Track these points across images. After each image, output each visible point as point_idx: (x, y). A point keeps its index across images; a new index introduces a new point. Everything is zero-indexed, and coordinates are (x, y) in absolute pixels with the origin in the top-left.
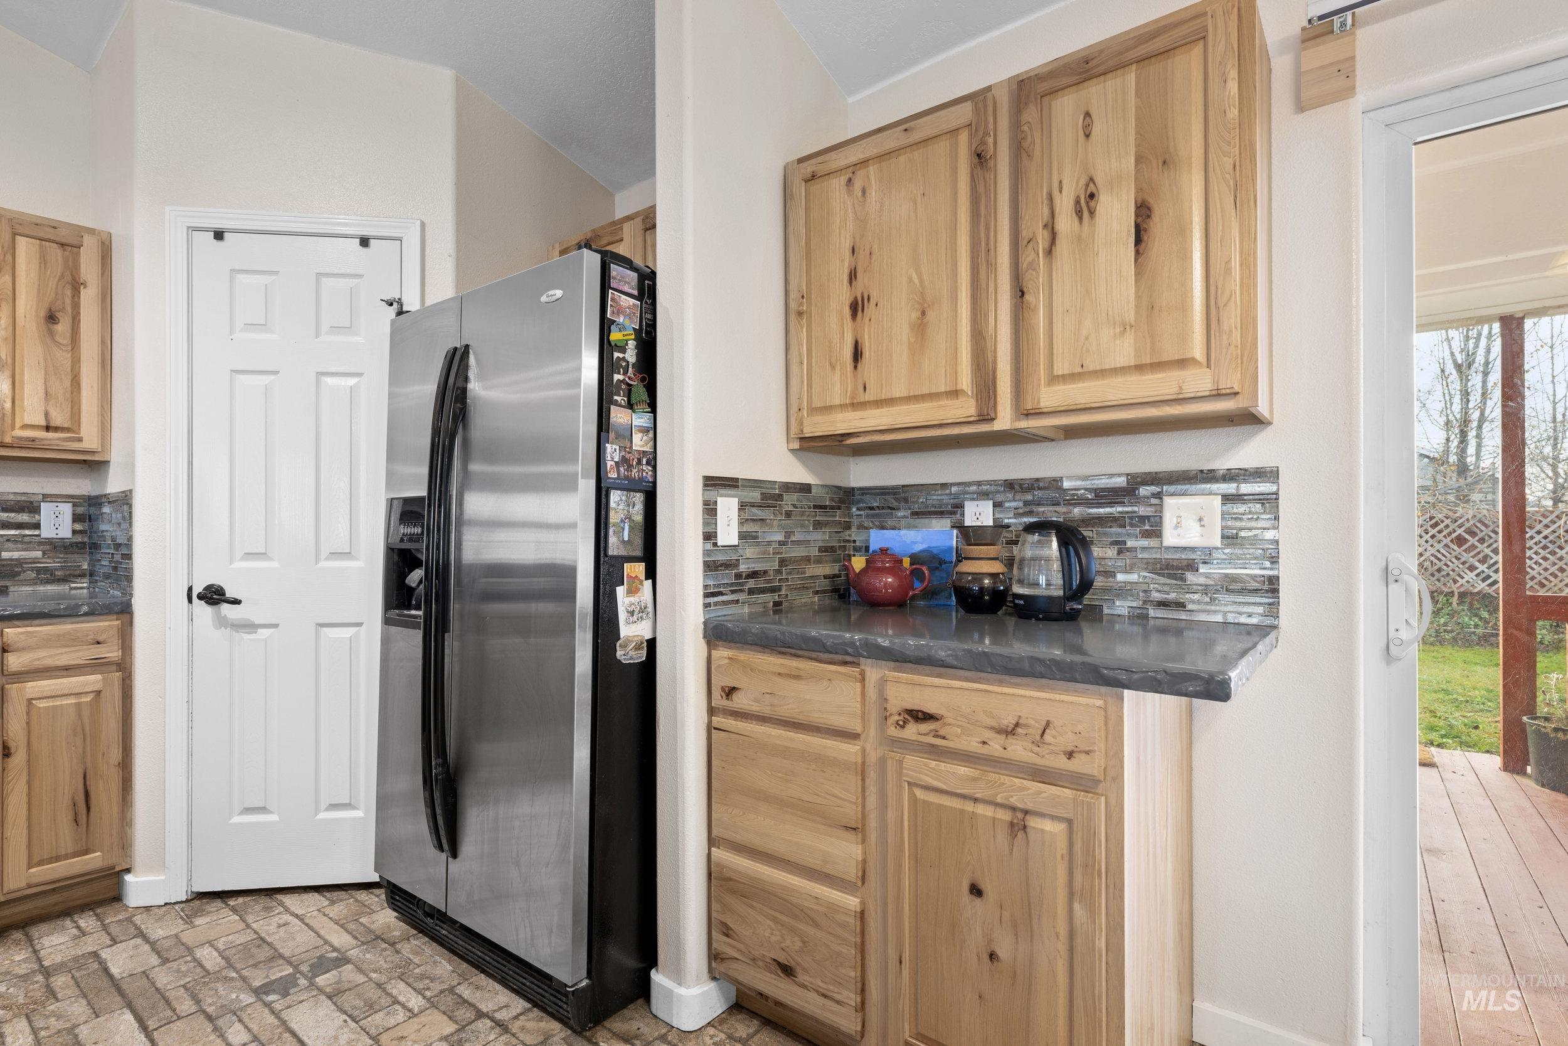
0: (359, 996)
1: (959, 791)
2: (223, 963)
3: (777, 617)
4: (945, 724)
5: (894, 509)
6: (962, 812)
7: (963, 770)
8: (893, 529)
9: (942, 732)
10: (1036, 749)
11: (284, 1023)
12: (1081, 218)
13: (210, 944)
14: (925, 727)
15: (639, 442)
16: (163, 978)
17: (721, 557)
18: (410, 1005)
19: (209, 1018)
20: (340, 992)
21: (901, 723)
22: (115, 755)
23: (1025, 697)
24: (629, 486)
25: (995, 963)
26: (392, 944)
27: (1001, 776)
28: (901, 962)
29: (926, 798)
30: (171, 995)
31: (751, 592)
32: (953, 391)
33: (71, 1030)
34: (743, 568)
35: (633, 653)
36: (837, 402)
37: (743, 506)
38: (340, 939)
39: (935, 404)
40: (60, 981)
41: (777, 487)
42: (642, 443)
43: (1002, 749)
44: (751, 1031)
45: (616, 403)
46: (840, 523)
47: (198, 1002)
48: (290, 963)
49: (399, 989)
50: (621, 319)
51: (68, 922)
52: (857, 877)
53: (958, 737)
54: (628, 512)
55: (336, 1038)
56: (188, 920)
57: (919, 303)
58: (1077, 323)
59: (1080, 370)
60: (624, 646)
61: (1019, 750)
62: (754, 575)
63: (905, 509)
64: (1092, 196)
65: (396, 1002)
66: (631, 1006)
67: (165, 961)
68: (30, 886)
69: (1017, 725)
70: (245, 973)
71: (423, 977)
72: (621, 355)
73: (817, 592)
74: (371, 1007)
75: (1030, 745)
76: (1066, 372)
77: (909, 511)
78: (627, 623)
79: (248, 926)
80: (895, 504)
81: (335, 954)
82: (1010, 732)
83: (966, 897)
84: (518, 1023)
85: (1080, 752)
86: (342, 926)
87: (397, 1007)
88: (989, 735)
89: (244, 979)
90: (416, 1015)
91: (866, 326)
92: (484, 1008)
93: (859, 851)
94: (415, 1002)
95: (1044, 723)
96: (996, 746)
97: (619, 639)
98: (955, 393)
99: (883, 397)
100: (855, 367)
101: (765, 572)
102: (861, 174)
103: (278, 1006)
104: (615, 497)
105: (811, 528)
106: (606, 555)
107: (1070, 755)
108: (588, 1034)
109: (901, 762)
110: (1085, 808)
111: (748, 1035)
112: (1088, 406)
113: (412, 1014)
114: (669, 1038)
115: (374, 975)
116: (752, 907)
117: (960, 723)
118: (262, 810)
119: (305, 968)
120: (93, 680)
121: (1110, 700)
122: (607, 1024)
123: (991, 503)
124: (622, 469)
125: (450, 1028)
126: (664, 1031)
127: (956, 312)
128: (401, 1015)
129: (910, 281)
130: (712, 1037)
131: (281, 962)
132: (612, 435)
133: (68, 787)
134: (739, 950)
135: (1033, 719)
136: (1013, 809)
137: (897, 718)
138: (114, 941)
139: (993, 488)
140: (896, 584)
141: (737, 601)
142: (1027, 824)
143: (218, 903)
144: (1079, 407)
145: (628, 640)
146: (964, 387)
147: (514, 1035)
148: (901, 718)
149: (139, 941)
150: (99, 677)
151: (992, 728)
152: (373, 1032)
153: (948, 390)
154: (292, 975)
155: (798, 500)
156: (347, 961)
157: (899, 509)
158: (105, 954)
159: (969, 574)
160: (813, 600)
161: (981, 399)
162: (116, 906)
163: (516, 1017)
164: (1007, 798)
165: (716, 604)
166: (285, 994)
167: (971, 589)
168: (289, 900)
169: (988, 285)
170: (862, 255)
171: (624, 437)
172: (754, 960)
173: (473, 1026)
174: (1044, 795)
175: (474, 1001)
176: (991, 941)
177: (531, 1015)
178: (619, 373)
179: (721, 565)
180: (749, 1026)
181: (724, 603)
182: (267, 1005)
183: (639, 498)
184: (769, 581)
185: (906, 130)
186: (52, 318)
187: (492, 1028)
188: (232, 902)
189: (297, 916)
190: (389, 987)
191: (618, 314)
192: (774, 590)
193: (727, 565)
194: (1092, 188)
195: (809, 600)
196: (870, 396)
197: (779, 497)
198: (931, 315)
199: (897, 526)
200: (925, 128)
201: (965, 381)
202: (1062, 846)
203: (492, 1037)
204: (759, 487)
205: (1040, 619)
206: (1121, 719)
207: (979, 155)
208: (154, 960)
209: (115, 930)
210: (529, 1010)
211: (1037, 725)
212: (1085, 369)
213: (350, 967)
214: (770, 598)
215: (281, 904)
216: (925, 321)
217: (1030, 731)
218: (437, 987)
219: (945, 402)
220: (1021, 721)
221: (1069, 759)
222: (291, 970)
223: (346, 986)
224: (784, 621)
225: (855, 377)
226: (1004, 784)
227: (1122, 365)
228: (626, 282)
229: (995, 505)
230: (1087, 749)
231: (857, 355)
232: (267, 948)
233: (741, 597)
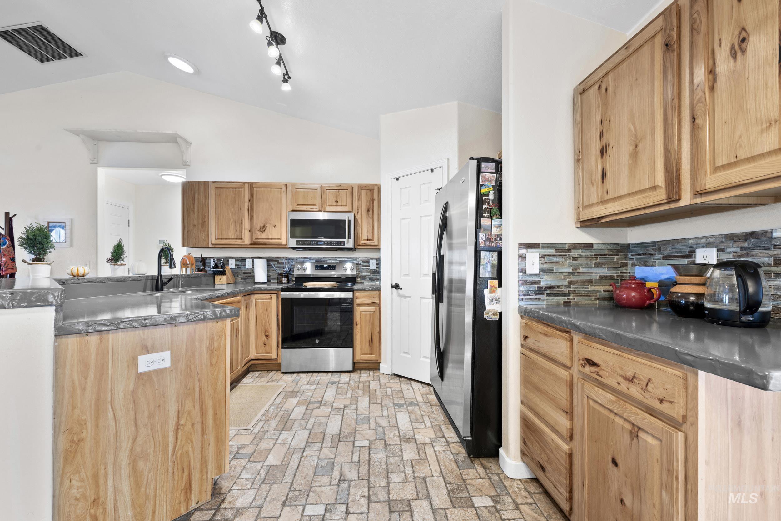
0: (416, 416)
1: (607, 406)
2: (391, 394)
3: (567, 309)
4: (601, 369)
5: (652, 255)
6: (609, 418)
7: (609, 396)
8: (651, 266)
9: (600, 373)
10: (643, 393)
11: (396, 415)
12: (735, 58)
13: (391, 388)
14: (594, 369)
15: (495, 231)
16: (378, 393)
17: (529, 279)
18: (427, 425)
19: (382, 406)
20: (412, 413)
21: (583, 365)
22: (378, 330)
23: (638, 362)
24: (491, 249)
25: (623, 506)
26: (431, 405)
27: (627, 404)
28: (583, 485)
29: (594, 406)
30: (378, 397)
31: (548, 295)
32: (653, 187)
33: (357, 397)
34: (543, 284)
35: (492, 316)
36: (595, 202)
37: (542, 256)
38: (420, 399)
39: (643, 195)
40: (361, 385)
41: (567, 246)
42: (497, 231)
43: (627, 389)
44: (536, 491)
45: (484, 217)
46: (618, 263)
47: (382, 401)
48: (405, 400)
49: (426, 419)
50: (486, 183)
51: (368, 372)
52: (567, 436)
53: (607, 377)
54: (490, 260)
55: (405, 424)
56: (390, 380)
57: (634, 141)
58: (733, 129)
59: (735, 160)
60: (487, 313)
61: (634, 391)
62: (550, 287)
63: (659, 254)
64: (744, 40)
65: (424, 422)
66: (493, 458)
67: (381, 388)
68: (361, 360)
69: (634, 377)
70: (394, 398)
71: (434, 418)
72: (486, 198)
73: (598, 299)
74: (417, 421)
75: (640, 390)
76: (725, 163)
77: (661, 256)
78: (490, 304)
79: (401, 387)
80: (653, 252)
81: (416, 402)
82: (631, 380)
83: (610, 465)
84: (453, 445)
85: (667, 401)
86: (422, 395)
87: (423, 423)
88: (621, 380)
89: (393, 400)
90: (426, 428)
91: (608, 159)
92: (446, 435)
93: (568, 424)
94: (428, 424)
95: (647, 379)
96: (624, 386)
97: (485, 310)
98: (654, 188)
99: (616, 196)
100: (603, 182)
101: (558, 287)
102: (605, 80)
103: (396, 410)
104: (483, 254)
105: (593, 266)
106: (479, 277)
107: (661, 401)
108: (473, 459)
109: (583, 384)
110: (668, 436)
111: (534, 492)
112: (741, 183)
113: (426, 427)
114: (500, 476)
115: (422, 412)
116: (532, 435)
117: (607, 370)
118: (407, 353)
119: (407, 403)
120: (373, 308)
121: (689, 375)
122: (481, 459)
123: (715, 250)
124: (487, 243)
125: (434, 436)
126: (500, 472)
127: (654, 141)
128: (423, 426)
129: (629, 130)
130: (517, 484)
131: (403, 399)
132: (482, 230)
133: (368, 336)
134: (528, 452)
135: (642, 375)
136: (634, 425)
137: (582, 362)
138: (374, 380)
139: (718, 240)
140: (638, 296)
141: (539, 299)
142: (638, 434)
143: (397, 378)
144: (734, 184)
145: (490, 311)
146: (660, 184)
147: (450, 447)
148: (584, 362)
149: (378, 381)
150: (374, 307)
151: (622, 376)
152: (414, 427)
153: (650, 186)
154: (404, 403)
155: (582, 252)
156: (418, 405)
157: (655, 255)
158: (371, 382)
159: (679, 293)
160: (595, 302)
161: (669, 189)
162: (378, 371)
163: (453, 443)
164: (629, 417)
165: (526, 299)
166: (400, 408)
167: (680, 302)
168: (413, 383)
169: (672, 120)
170: (606, 123)
171: (488, 230)
172: (532, 458)
173: (439, 439)
174: (646, 421)
175: (444, 432)
176: (621, 493)
177: (458, 444)
178: (486, 205)
179: (529, 282)
180: (536, 489)
181: (531, 299)
182: (395, 409)
183: (495, 254)
184: (561, 291)
185: (626, 48)
186: (368, 211)
187: (445, 442)
188: (401, 379)
189: (413, 388)
190: (424, 417)
191: (485, 181)
192: (564, 295)
193: (533, 283)
194: (744, 34)
195: (592, 302)
196: (610, 196)
197: (569, 251)
198: (640, 146)
199: (654, 264)
200: (637, 43)
201: (660, 180)
202: (657, 453)
203: (443, 445)
204: (554, 247)
205: (719, 324)
206: (696, 388)
207: (667, 45)
208: (379, 387)
209: (375, 377)
210: (459, 442)
211: (644, 379)
212: (738, 159)
213: (418, 407)
214: (562, 300)
215: (411, 384)
216: (637, 150)
217: (640, 382)
218: (436, 423)
219: (649, 193)
220: (636, 376)
221: (661, 403)
222: (404, 402)
223: (414, 412)
224: (572, 312)
225: (603, 187)
226: (627, 408)
227: (768, 150)
228: (489, 168)
229: (718, 251)
230: (671, 400)
231: (604, 176)
232: (402, 394)
233: (542, 297)
